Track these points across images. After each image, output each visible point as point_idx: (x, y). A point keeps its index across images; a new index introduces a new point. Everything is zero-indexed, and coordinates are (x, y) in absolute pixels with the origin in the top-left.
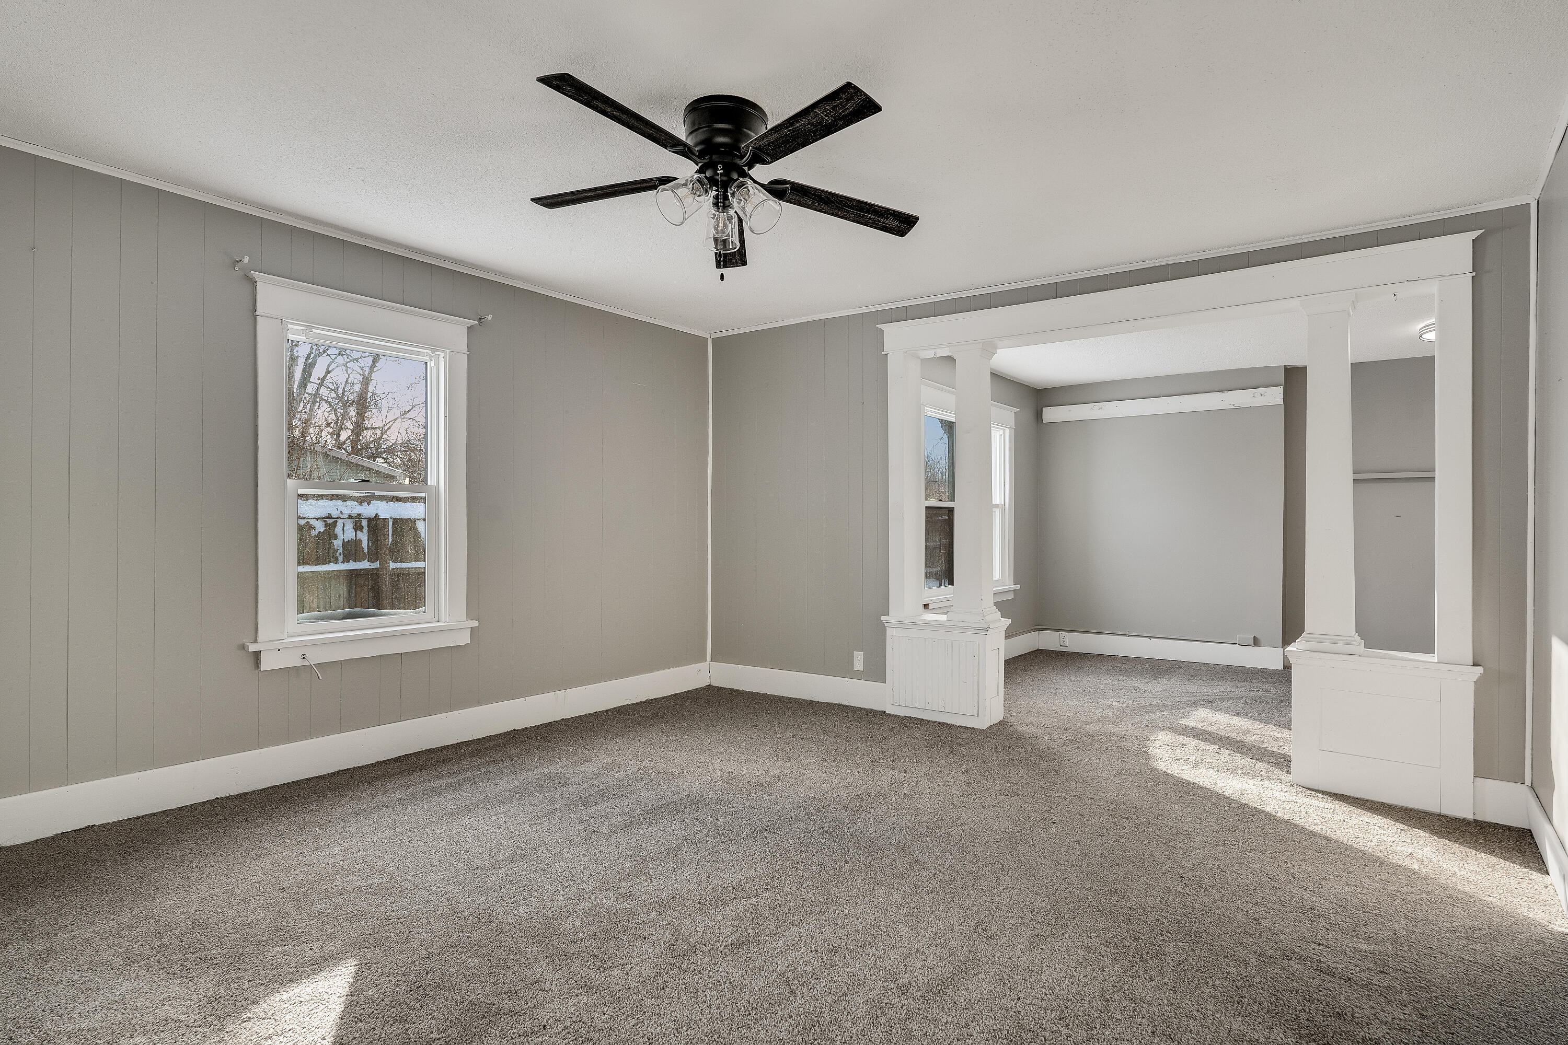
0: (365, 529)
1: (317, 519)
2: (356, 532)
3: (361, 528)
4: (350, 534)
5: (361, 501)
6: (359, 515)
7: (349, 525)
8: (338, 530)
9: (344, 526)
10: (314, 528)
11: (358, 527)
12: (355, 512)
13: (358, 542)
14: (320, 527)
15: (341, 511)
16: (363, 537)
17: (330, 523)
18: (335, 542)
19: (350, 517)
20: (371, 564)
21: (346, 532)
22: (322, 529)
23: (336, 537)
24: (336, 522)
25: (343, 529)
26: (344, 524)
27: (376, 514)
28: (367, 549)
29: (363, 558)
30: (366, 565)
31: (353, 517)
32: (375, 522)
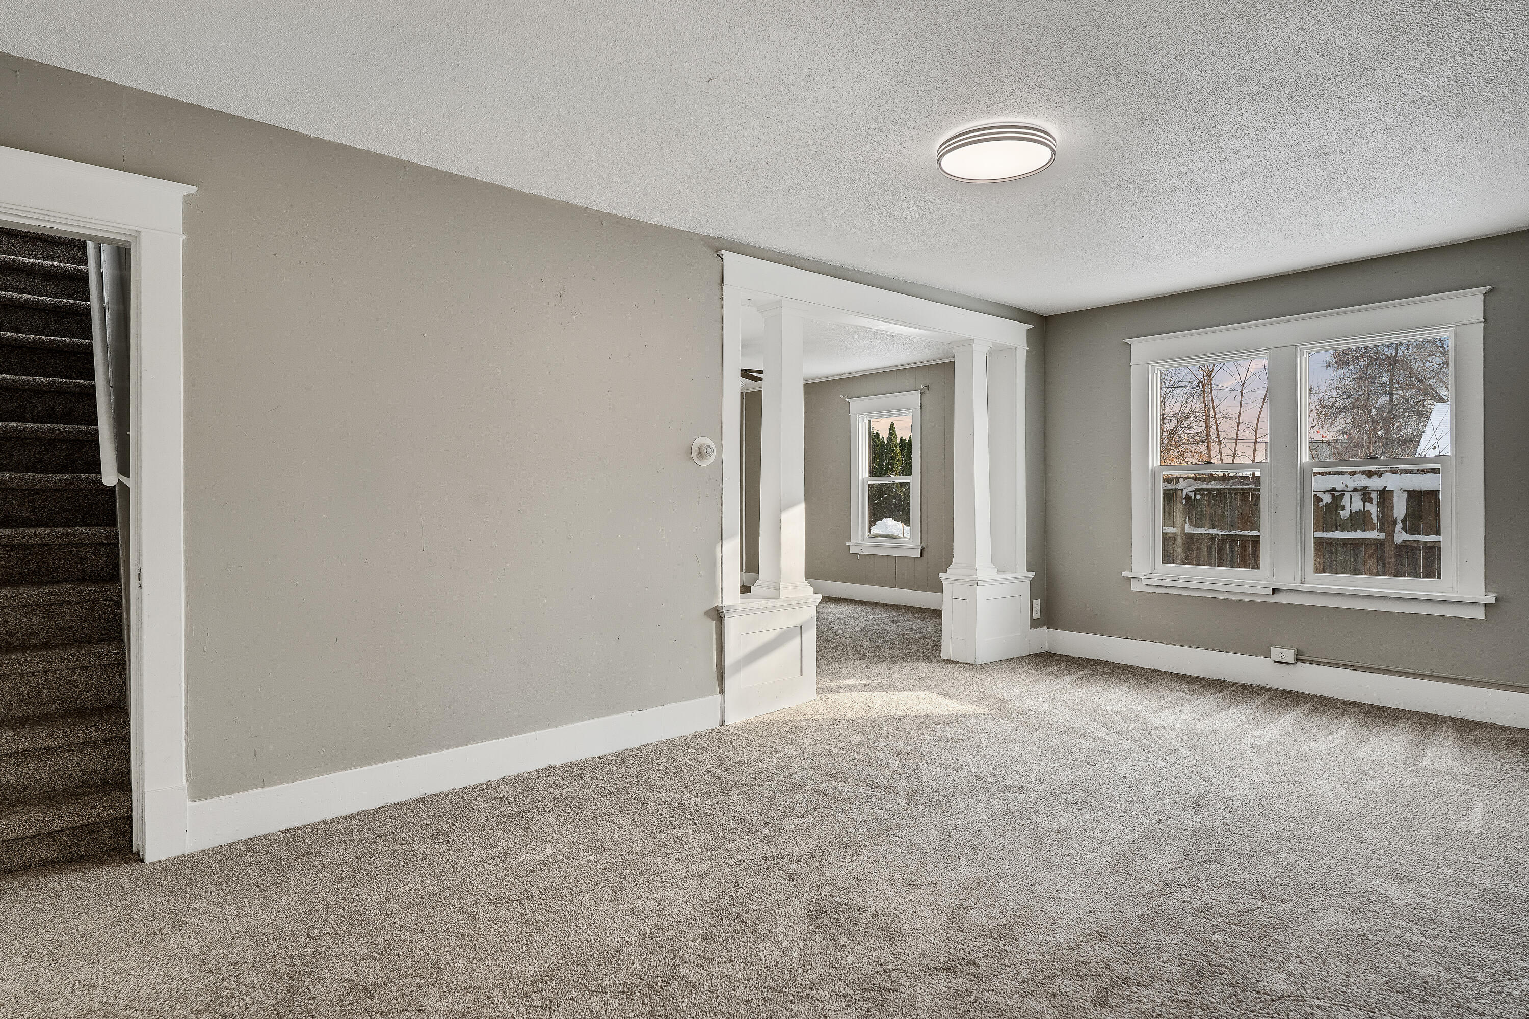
0: (1375, 502)
1: (1324, 492)
2: (1364, 503)
3: (1370, 501)
4: (1358, 505)
5: (1370, 474)
6: (1365, 488)
7: (1357, 497)
8: (1346, 501)
10: (1321, 500)
11: (1366, 498)
12: (1364, 485)
13: (1366, 514)
14: (1327, 499)
16: (1373, 508)
17: (1337, 497)
18: (1342, 513)
19: (1355, 489)
20: (1379, 534)
21: (1352, 504)
22: (1329, 501)
23: (1343, 508)
24: (1344, 494)
25: (1350, 501)
26: (1351, 497)
27: (1385, 487)
28: (1375, 520)
29: (1371, 528)
30: (1373, 535)
31: (1361, 490)
32: (1385, 496)
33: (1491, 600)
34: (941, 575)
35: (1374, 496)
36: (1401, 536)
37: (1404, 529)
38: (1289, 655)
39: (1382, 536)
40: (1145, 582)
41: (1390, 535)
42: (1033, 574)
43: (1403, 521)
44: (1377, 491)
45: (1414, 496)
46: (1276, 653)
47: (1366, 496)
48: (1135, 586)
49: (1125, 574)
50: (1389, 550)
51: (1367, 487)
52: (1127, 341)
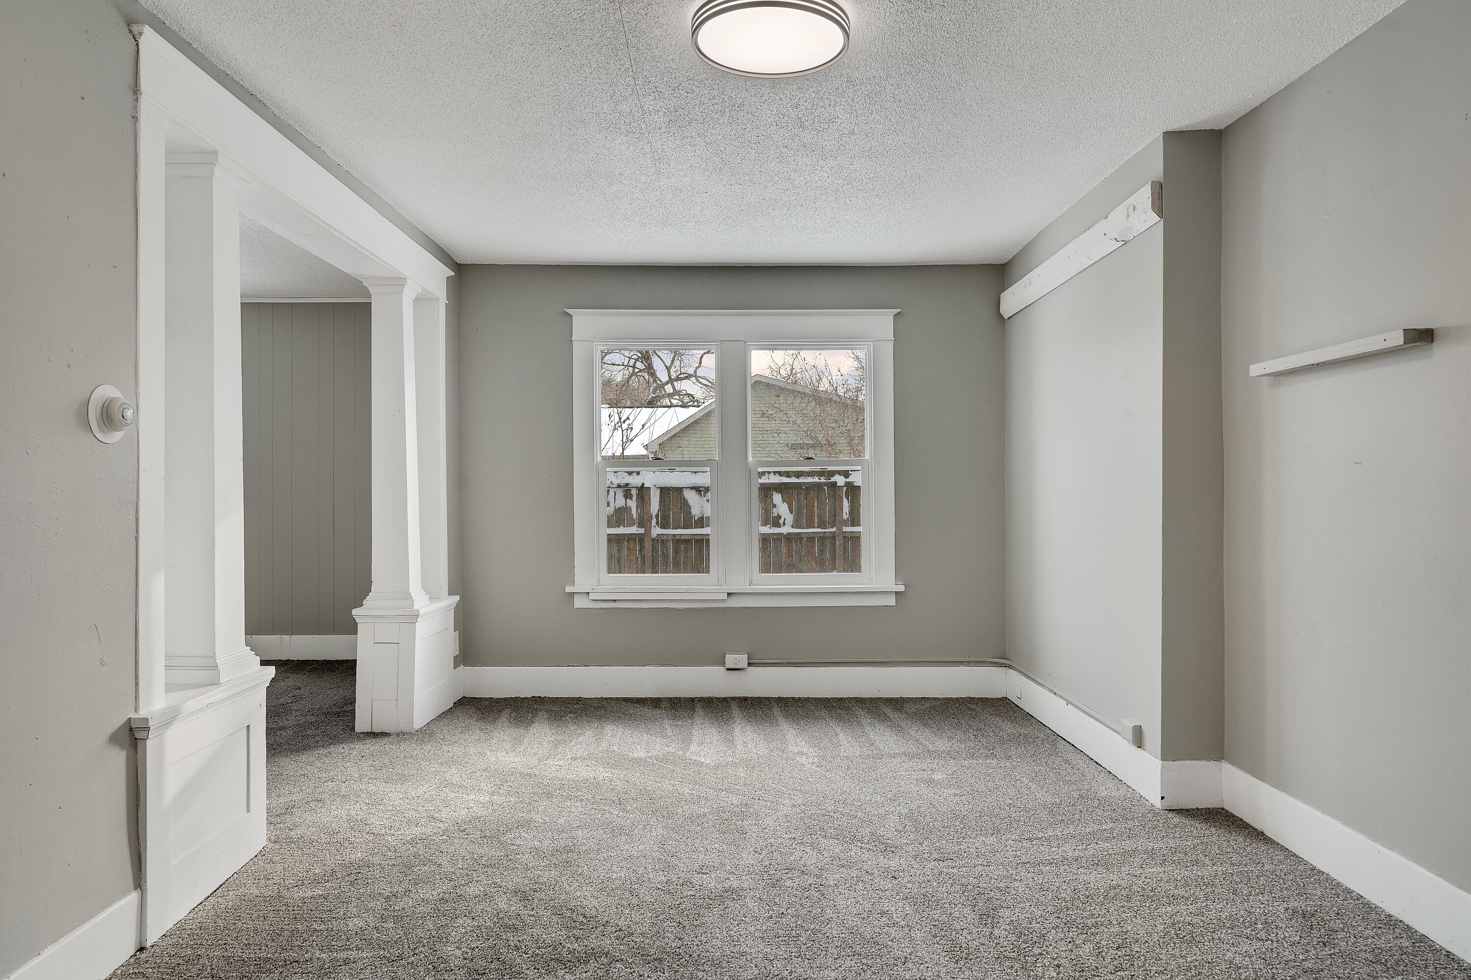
0: (634, 498)
2: (626, 501)
3: (631, 498)
4: (621, 501)
6: (627, 484)
7: (620, 495)
8: (611, 498)
9: (615, 495)
11: (627, 495)
12: (624, 481)
13: (627, 509)
15: (611, 482)
16: (632, 504)
18: (609, 508)
19: (619, 486)
20: (639, 529)
21: (617, 500)
23: (610, 504)
24: (609, 491)
25: (615, 497)
27: (643, 484)
28: (635, 516)
29: (631, 525)
30: (634, 530)
31: (624, 487)
32: (643, 491)
33: (901, 588)
34: (355, 612)
35: (634, 492)
36: (656, 531)
37: (657, 523)
38: (741, 660)
39: (642, 531)
40: (592, 596)
41: (648, 531)
42: (457, 598)
43: (657, 516)
44: (636, 487)
45: (665, 491)
46: (731, 660)
47: (627, 492)
48: (579, 603)
49: (569, 589)
50: (648, 545)
51: (628, 484)
52: (569, 311)
